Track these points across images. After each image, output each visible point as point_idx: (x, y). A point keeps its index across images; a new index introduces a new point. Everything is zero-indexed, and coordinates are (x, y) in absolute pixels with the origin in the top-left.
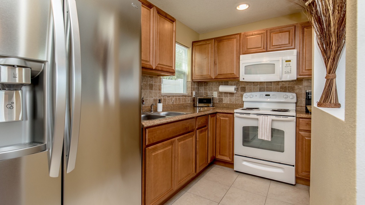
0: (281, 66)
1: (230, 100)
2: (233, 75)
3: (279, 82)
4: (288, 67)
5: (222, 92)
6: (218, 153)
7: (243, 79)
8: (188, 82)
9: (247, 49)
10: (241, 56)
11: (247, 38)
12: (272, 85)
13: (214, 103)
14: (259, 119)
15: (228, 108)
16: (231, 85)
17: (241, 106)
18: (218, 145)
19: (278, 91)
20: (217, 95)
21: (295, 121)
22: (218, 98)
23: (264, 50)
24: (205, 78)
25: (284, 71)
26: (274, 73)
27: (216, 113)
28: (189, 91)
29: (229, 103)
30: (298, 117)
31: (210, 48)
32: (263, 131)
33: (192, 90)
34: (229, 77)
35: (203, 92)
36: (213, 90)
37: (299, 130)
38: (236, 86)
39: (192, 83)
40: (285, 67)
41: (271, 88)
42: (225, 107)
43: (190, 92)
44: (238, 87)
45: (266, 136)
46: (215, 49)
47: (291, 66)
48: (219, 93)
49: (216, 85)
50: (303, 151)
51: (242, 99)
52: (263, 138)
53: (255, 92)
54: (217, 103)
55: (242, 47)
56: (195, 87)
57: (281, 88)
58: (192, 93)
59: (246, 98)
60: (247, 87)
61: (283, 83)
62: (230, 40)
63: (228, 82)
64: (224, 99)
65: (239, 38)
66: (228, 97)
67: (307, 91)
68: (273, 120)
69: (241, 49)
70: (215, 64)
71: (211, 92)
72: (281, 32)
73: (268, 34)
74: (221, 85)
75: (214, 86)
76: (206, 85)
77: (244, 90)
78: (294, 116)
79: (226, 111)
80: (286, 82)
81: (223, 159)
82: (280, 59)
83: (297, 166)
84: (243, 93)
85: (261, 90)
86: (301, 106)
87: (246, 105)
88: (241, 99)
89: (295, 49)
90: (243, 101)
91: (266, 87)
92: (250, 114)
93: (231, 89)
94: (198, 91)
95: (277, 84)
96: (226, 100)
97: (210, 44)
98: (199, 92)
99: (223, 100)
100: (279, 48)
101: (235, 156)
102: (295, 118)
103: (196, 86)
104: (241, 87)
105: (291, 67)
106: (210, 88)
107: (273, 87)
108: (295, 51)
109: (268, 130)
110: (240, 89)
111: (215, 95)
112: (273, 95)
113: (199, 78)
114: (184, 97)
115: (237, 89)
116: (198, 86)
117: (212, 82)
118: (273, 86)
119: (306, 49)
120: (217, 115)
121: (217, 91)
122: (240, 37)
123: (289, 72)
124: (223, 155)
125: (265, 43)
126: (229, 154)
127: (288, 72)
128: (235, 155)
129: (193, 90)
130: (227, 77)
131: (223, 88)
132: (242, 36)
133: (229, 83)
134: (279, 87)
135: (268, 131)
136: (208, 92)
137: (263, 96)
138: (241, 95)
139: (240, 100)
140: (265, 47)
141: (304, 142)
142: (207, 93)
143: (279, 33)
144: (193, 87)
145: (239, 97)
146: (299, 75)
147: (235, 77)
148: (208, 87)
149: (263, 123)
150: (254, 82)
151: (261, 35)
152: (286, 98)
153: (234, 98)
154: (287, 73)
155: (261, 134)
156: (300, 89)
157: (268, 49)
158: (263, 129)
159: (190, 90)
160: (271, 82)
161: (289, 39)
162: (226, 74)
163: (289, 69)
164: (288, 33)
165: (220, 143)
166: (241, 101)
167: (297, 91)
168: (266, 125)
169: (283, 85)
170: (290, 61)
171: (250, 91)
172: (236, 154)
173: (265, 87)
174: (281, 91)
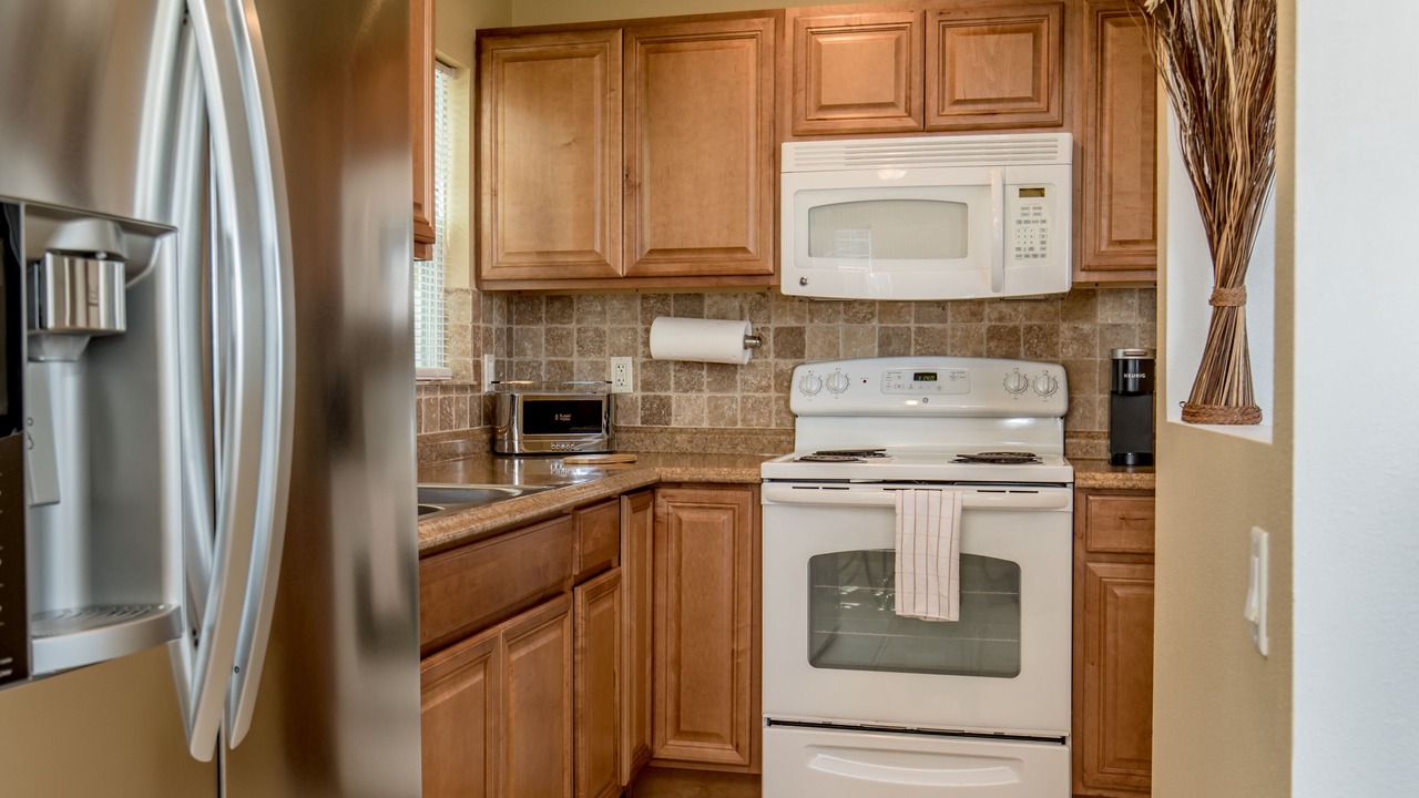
0: (997, 220)
1: (716, 407)
2: (739, 255)
3: (980, 302)
4: (1031, 226)
5: (667, 362)
6: (665, 728)
7: (803, 283)
8: (451, 297)
9: (822, 108)
10: (790, 150)
11: (819, 45)
12: (944, 321)
13: (617, 429)
14: (898, 510)
15: (705, 455)
16: (722, 316)
17: (783, 442)
18: (666, 678)
19: (977, 355)
20: (635, 376)
21: (1069, 508)
22: (639, 394)
23: (911, 123)
24: (567, 274)
25: (1013, 243)
26: (964, 254)
27: (651, 489)
28: (463, 353)
29: (705, 425)
30: (1081, 489)
31: (598, 85)
32: (921, 571)
33: (480, 344)
34: (715, 269)
35: (543, 359)
36: (607, 349)
37: (1088, 552)
38: (752, 323)
39: (476, 304)
40: (1019, 222)
41: (943, 334)
42: (683, 454)
43: (470, 360)
44: (759, 326)
45: (933, 599)
46: (632, 90)
47: (1044, 222)
48: (644, 365)
49: (626, 315)
50: (1105, 661)
51: (787, 401)
52: (920, 612)
53: (855, 358)
54: (636, 430)
55: (788, 93)
56: (494, 326)
57: (991, 338)
58: (477, 366)
59: (809, 392)
60: (813, 329)
61: (1003, 307)
62: (718, 43)
63: (699, 296)
64: (678, 401)
65: (772, 36)
66: (700, 391)
67: (1120, 355)
68: (965, 510)
69: (783, 105)
70: (630, 185)
71: (593, 358)
72: (994, 32)
73: (932, 30)
74: (659, 313)
75: (612, 321)
76: (564, 316)
77: (793, 346)
78: (1064, 485)
79: (711, 474)
80: (1015, 305)
81: (697, 757)
82: (994, 176)
83: (1077, 739)
84: (790, 362)
85: (889, 347)
86: (1090, 436)
87: (809, 437)
88: (777, 399)
89: (1061, 126)
90: (790, 412)
91: (913, 329)
92: (848, 481)
93: (722, 339)
94: (510, 354)
95: (974, 314)
96: (691, 410)
97: (597, 57)
98: (515, 359)
99: (674, 406)
100: (986, 117)
101: (768, 733)
102: (1068, 492)
103: (497, 323)
104: (778, 331)
105: (1043, 226)
106: (590, 334)
107: (949, 332)
108: (1063, 141)
109: (944, 563)
110: (771, 342)
111: (622, 377)
112: (953, 378)
113: (524, 273)
114: (440, 396)
115: (755, 342)
116: (509, 322)
117: (600, 296)
118: (951, 325)
119: (1112, 134)
120: (660, 500)
121: (635, 354)
122: (780, 31)
123: (1037, 251)
124: (696, 735)
125: (917, 79)
126: (734, 725)
127: (1031, 249)
128: (765, 723)
129: (486, 345)
130: (705, 268)
131: (673, 338)
132: (789, 30)
133: (707, 302)
134: (984, 330)
135: (944, 572)
136: (575, 358)
137: (900, 382)
138: (777, 376)
139: (774, 408)
140: (916, 103)
141: (1110, 611)
142: (566, 368)
143: (984, 34)
144: (482, 325)
145: (766, 389)
146: (1082, 270)
147: (754, 267)
148: (573, 326)
149: (921, 529)
150: (848, 303)
151: (894, 35)
152: (1018, 390)
153: (738, 395)
154: (1027, 256)
155: (908, 587)
156: (1083, 339)
157: (933, 121)
158: (921, 561)
159: (470, 346)
160: (941, 304)
161: (1034, 74)
162: (700, 250)
163: (1038, 233)
164: (1029, 37)
165: (678, 663)
166: (778, 412)
167: (1069, 352)
168: (933, 540)
169: (1001, 319)
170: (1040, 192)
171: (831, 354)
172: (774, 718)
173: (909, 329)
174: (991, 355)
